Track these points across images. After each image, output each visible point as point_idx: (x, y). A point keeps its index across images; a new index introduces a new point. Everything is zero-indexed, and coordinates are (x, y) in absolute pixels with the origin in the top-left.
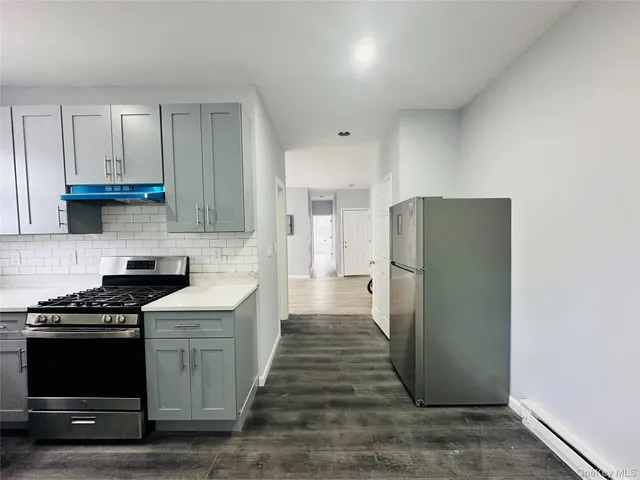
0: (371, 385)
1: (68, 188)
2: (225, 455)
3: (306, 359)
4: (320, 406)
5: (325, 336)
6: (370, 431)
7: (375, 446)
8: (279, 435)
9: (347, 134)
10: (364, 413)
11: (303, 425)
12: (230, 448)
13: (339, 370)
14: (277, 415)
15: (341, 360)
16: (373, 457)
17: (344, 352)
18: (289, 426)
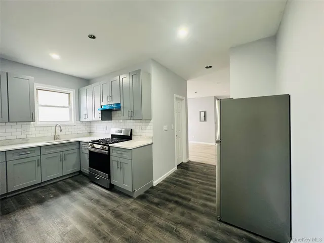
0: (202, 201)
1: (101, 106)
2: (125, 203)
3: (180, 181)
4: (170, 201)
5: (197, 174)
6: (183, 219)
7: (179, 225)
8: (146, 204)
9: (211, 67)
10: (186, 211)
11: (157, 204)
12: (128, 201)
13: (192, 190)
14: (151, 197)
15: (196, 186)
16: (174, 228)
17: (201, 183)
18: (152, 203)
